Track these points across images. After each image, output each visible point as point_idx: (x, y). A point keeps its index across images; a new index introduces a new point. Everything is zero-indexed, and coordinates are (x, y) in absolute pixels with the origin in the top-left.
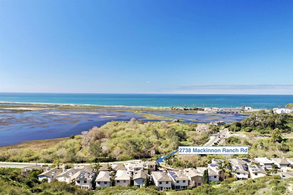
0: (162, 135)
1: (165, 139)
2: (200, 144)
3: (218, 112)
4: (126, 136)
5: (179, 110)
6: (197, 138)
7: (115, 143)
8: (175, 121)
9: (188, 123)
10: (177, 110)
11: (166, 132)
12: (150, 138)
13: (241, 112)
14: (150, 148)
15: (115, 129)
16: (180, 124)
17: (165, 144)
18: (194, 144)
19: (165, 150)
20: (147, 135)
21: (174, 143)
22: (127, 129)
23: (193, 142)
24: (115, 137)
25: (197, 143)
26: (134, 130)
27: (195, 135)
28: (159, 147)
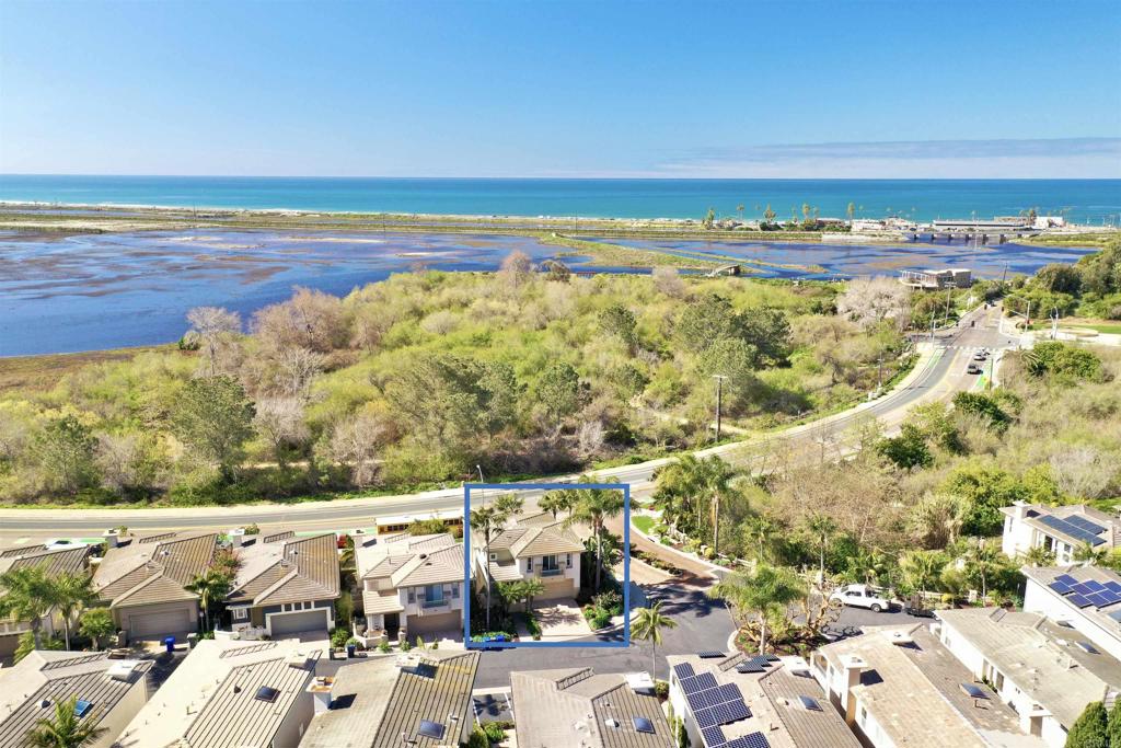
0: (653, 335)
1: (672, 357)
2: (868, 382)
3: (916, 238)
4: (462, 338)
5: (742, 229)
6: (847, 350)
7: (380, 377)
8: (724, 274)
9: (787, 280)
10: (731, 229)
11: (678, 319)
12: (586, 349)
13: (1020, 236)
14: (576, 410)
15: (419, 305)
16: (746, 282)
17: (668, 384)
18: (835, 382)
19: (665, 419)
20: (572, 333)
21: (721, 377)
22: (477, 304)
23: (829, 370)
24: (404, 341)
25: (851, 381)
26: (513, 308)
27: (832, 334)
28: (636, 402)
